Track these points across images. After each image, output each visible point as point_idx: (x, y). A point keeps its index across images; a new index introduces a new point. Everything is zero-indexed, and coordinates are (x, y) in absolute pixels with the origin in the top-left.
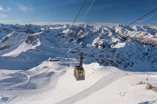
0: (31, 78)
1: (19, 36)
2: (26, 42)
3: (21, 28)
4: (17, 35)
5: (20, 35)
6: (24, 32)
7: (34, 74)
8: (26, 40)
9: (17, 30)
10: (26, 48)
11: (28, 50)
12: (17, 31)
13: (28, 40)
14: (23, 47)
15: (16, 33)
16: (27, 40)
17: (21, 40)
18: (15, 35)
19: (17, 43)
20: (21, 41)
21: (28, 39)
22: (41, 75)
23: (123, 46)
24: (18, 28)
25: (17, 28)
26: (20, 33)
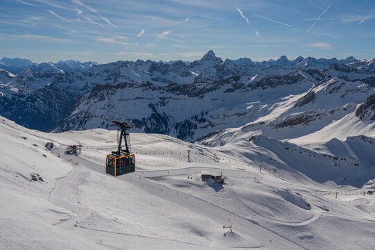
1: (343, 93)
2: (357, 114)
3: (356, 70)
4: (339, 88)
5: (347, 91)
6: (364, 81)
8: (359, 106)
9: (345, 74)
11: (352, 138)
12: (342, 78)
13: (366, 107)
15: (338, 84)
16: (361, 107)
17: (345, 106)
18: (333, 89)
19: (331, 112)
20: (345, 109)
21: (367, 103)
24: (348, 70)
25: (344, 70)
26: (349, 83)
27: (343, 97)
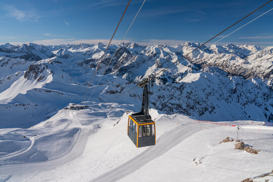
0: (36, 142)
1: (11, 66)
2: (25, 77)
3: (14, 51)
4: (7, 63)
5: (13, 64)
6: (21, 57)
7: (43, 133)
8: (25, 72)
9: (9, 54)
10: (27, 87)
11: (29, 91)
12: (7, 56)
13: (29, 72)
14: (20, 85)
15: (6, 61)
17: (16, 73)
18: (4, 64)
19: (8, 78)
20: (17, 75)
21: (29, 70)
22: (55, 134)
23: (197, 80)
24: (9, 51)
25: (6, 52)
26: (13, 59)
27: (11, 68)
